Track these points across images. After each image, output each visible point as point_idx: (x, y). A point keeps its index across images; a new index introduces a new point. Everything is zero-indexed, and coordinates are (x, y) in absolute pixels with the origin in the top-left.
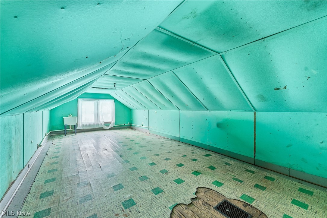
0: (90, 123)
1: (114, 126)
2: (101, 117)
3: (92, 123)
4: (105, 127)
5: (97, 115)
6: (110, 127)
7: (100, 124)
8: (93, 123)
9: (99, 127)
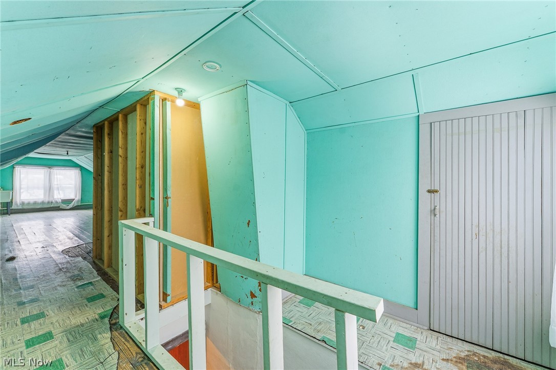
0: (37, 200)
1: (80, 204)
2: (56, 192)
3: (40, 201)
4: (64, 206)
5: (50, 189)
6: (71, 206)
7: (53, 201)
8: (43, 200)
9: (52, 206)
